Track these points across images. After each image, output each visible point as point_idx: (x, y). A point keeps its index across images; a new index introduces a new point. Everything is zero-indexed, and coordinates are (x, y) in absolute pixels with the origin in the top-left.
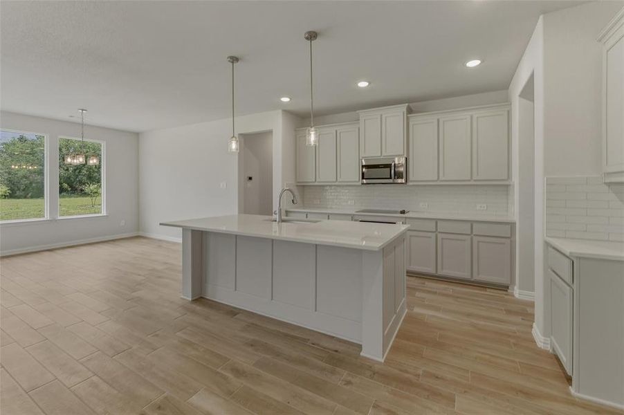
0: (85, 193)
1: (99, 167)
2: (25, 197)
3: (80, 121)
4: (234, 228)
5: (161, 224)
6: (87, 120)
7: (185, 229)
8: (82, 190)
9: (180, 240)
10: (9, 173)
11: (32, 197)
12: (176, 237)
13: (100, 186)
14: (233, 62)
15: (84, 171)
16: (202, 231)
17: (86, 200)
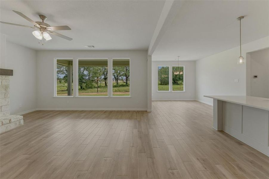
0: (178, 84)
1: (182, 75)
2: (164, 85)
3: (178, 60)
4: (243, 102)
5: (204, 96)
6: (180, 60)
7: (214, 99)
8: (177, 83)
9: (212, 105)
10: (161, 78)
11: (165, 85)
12: (210, 103)
13: (183, 81)
14: (240, 20)
15: (178, 76)
16: (223, 101)
17: (178, 86)
